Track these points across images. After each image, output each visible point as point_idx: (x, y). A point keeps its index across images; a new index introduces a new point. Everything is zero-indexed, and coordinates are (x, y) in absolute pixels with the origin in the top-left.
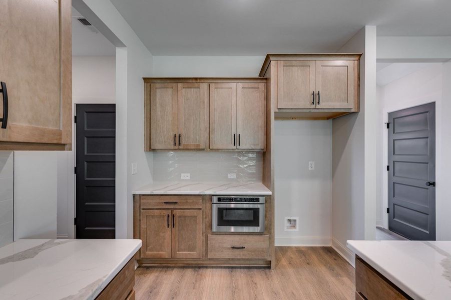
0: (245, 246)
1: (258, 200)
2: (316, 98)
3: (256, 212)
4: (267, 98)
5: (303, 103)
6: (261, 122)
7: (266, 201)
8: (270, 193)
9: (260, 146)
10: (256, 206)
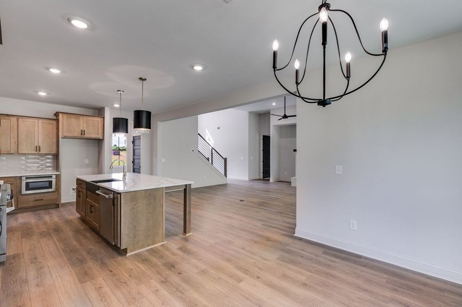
0: (44, 198)
1: (51, 177)
2: (83, 132)
3: (50, 182)
4: (58, 128)
5: (77, 134)
6: (55, 140)
7: (56, 177)
8: (59, 173)
9: (54, 152)
10: (51, 180)
